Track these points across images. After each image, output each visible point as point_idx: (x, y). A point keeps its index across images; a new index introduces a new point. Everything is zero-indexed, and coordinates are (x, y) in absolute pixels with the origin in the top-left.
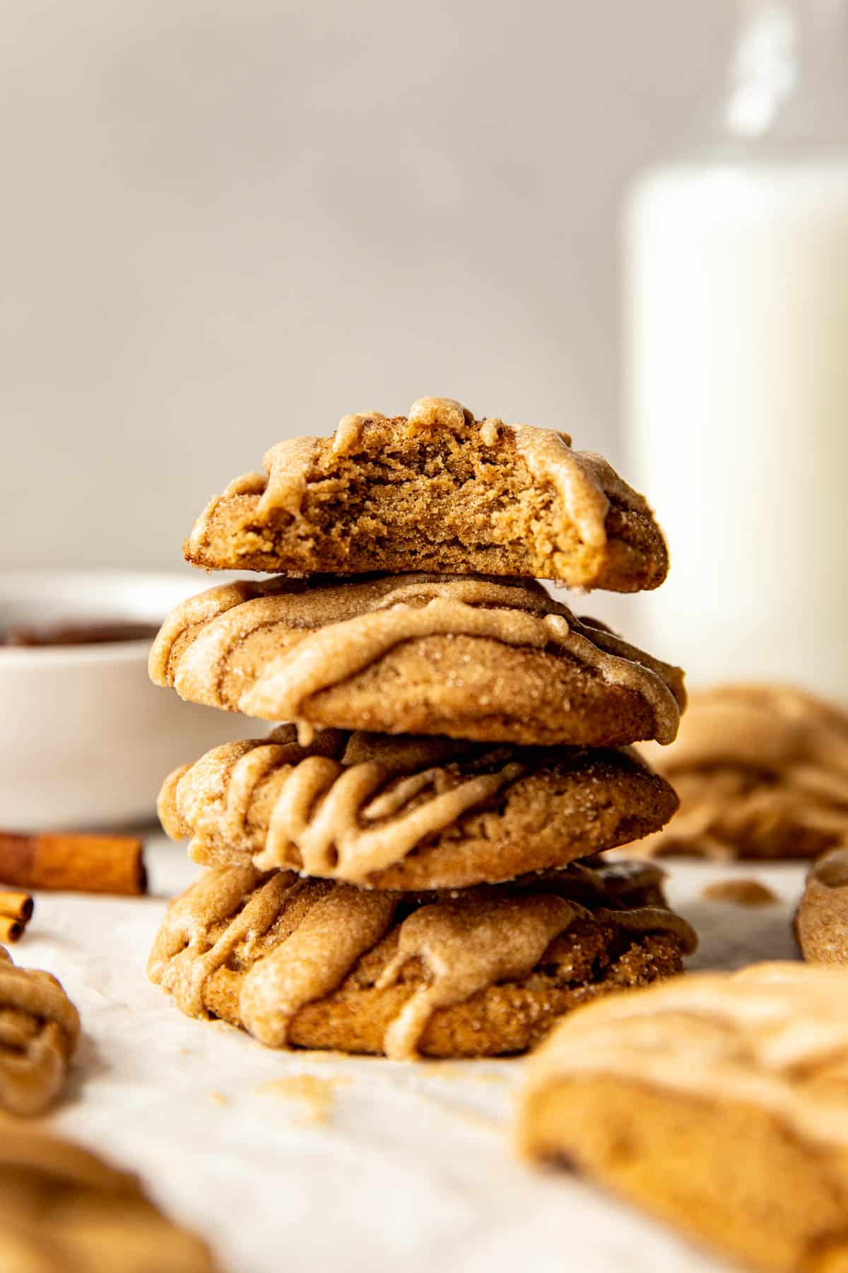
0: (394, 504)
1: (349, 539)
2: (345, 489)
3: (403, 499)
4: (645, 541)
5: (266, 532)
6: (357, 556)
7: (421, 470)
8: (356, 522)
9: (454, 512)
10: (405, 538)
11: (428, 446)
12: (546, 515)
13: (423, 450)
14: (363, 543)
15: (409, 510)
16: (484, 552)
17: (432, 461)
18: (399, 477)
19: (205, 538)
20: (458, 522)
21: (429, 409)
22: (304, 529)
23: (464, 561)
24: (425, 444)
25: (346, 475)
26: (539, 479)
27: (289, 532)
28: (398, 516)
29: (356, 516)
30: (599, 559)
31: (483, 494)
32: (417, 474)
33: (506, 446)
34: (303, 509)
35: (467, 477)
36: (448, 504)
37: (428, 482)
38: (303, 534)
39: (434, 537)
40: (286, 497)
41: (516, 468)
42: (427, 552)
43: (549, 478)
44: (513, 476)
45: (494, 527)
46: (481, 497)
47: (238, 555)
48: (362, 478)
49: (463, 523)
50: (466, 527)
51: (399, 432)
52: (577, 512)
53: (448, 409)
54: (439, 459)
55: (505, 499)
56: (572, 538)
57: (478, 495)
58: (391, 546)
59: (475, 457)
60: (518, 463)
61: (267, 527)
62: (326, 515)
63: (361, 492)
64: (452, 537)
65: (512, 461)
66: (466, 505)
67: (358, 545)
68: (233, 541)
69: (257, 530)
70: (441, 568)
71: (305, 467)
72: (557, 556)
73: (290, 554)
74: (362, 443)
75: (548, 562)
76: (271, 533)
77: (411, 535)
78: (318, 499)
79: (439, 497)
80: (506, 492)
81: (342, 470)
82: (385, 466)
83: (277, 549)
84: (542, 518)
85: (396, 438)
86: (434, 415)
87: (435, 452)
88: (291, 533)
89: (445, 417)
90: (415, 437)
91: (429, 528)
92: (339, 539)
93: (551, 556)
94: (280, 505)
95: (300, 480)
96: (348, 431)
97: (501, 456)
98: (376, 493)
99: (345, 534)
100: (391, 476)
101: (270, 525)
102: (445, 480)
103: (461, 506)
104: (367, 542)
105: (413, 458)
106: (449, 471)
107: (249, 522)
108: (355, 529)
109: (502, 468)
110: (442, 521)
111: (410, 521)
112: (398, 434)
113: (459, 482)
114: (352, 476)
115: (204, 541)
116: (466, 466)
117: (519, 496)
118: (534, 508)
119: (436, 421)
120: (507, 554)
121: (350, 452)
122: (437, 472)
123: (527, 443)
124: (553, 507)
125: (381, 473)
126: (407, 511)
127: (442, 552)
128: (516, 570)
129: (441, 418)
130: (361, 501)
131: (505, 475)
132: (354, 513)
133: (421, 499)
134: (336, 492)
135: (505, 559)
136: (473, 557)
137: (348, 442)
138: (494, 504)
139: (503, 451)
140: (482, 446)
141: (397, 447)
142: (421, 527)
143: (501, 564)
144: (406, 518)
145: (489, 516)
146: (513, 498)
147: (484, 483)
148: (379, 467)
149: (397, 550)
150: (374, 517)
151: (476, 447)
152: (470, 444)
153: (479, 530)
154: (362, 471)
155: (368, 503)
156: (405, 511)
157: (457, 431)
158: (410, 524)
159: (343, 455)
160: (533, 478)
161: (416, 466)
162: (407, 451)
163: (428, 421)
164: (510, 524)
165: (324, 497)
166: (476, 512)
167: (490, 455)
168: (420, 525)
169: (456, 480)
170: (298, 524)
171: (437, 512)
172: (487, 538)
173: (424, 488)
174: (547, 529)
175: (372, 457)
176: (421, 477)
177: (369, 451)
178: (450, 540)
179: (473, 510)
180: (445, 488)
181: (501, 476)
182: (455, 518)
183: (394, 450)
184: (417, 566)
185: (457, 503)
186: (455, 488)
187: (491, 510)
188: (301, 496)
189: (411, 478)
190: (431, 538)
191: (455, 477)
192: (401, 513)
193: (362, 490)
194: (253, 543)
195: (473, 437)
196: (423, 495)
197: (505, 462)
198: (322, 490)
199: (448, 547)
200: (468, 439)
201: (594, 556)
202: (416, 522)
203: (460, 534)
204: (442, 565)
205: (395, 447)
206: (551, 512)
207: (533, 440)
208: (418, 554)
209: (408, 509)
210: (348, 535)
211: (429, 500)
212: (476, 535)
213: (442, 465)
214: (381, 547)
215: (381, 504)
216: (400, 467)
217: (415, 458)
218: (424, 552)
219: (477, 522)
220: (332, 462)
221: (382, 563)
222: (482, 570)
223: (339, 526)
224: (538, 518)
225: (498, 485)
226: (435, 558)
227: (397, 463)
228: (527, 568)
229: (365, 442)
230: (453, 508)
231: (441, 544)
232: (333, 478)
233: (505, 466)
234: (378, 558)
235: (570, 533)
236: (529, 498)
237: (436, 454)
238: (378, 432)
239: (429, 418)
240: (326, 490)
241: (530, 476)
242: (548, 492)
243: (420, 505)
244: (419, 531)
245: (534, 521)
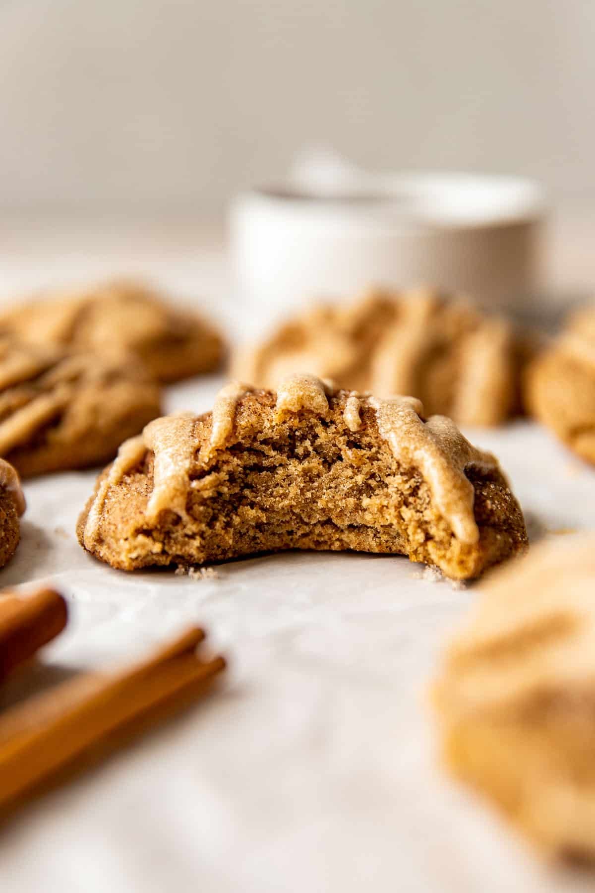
0: (270, 490)
1: (232, 530)
2: (225, 481)
3: (277, 485)
4: (508, 518)
5: (155, 534)
6: (239, 543)
7: (292, 455)
8: (236, 511)
9: (326, 496)
10: (282, 521)
11: (296, 430)
12: (415, 501)
13: (291, 434)
14: (244, 530)
15: (284, 496)
16: (356, 531)
17: (301, 443)
18: (273, 463)
19: (99, 534)
20: (330, 505)
21: (295, 397)
22: (192, 528)
23: (338, 540)
24: (294, 428)
25: (225, 468)
26: (405, 466)
27: (177, 531)
28: (275, 502)
29: (236, 505)
30: (474, 555)
31: (352, 478)
32: (289, 457)
33: (370, 431)
34: (189, 509)
35: (335, 459)
36: (320, 487)
37: (300, 467)
38: (190, 533)
39: (309, 519)
40: (172, 499)
41: (381, 452)
42: (303, 532)
43: (415, 464)
44: (378, 460)
45: (365, 510)
46: (350, 481)
47: (131, 559)
48: (240, 469)
49: (335, 506)
50: (338, 510)
51: (269, 418)
52: (448, 505)
53: (313, 394)
54: (307, 443)
55: (373, 483)
56: (445, 530)
57: (347, 478)
58: (269, 529)
59: (341, 441)
60: (383, 447)
61: (156, 528)
62: (210, 510)
63: (239, 481)
64: (325, 518)
65: (376, 445)
66: (336, 487)
67: (240, 532)
68: (126, 546)
69: (147, 532)
70: (316, 545)
71: (187, 464)
72: (430, 546)
73: (179, 553)
74: (237, 434)
75: (420, 550)
76: (160, 533)
77: (288, 518)
78: (202, 495)
79: (312, 481)
80: (373, 476)
81: (220, 462)
82: (260, 454)
83: (166, 548)
84: (411, 503)
85: (267, 424)
86: (301, 402)
87: (303, 435)
88: (179, 533)
89: (310, 404)
90: (284, 422)
91: (304, 511)
92: (223, 532)
93: (424, 544)
94: (167, 506)
95: (183, 479)
96: (223, 424)
97: (365, 440)
98: (253, 480)
99: (228, 525)
100: (266, 463)
101: (159, 527)
102: (315, 463)
103: (332, 489)
104: (248, 530)
105: (283, 442)
106: (318, 453)
107: (139, 526)
108: (237, 520)
109: (366, 452)
110: (315, 504)
111: (286, 506)
112: (268, 420)
113: (328, 463)
114: (230, 468)
115: (97, 538)
116: (334, 448)
117: (387, 480)
118: (402, 494)
119: (303, 407)
120: (378, 535)
121: (227, 445)
122: (307, 455)
123: (389, 426)
124: (421, 493)
125: (256, 461)
126: (283, 497)
127: (317, 532)
128: (388, 549)
129: (307, 404)
130: (240, 490)
131: (373, 459)
132: (234, 502)
133: (294, 483)
134: (217, 486)
135: (377, 540)
136: (346, 535)
137: (224, 435)
138: (363, 486)
139: (367, 435)
140: (346, 429)
141: (269, 434)
142: (297, 511)
143: (373, 544)
144: (281, 505)
145: (359, 499)
146: (380, 481)
147: (352, 466)
148: (254, 454)
149: (275, 532)
150: (252, 505)
151: (341, 430)
152: (336, 428)
153: (350, 513)
154: (239, 462)
155: (247, 492)
156: (280, 497)
157: (322, 416)
158: (286, 508)
159: (220, 448)
160: (399, 465)
161: (286, 449)
162: (278, 437)
163: (295, 409)
164: (382, 509)
165: (207, 494)
166: (347, 495)
167: (355, 438)
168: (296, 509)
169: (324, 463)
170: (184, 523)
171: (311, 496)
172: (359, 520)
173: (296, 473)
174: (417, 516)
175: (247, 446)
176: (293, 462)
177: (243, 441)
178: (323, 521)
179: (344, 492)
180: (315, 472)
181: (367, 461)
182: (327, 502)
183: (267, 437)
184: (294, 545)
185: (328, 486)
186: (325, 472)
187: (360, 492)
188: (186, 496)
189: (283, 463)
190: (306, 520)
191: (323, 460)
192: (277, 499)
193: (239, 477)
194: (143, 546)
195: (337, 422)
196: (296, 480)
197: (370, 446)
198: (205, 486)
199: (322, 526)
200: (333, 422)
201: (469, 553)
202: (291, 506)
203: (333, 517)
204: (318, 543)
205: (266, 434)
206: (419, 498)
207: (393, 422)
208: (294, 534)
209: (283, 494)
210: (231, 527)
211: (302, 485)
212: (349, 517)
213: (310, 449)
214: (261, 531)
215: (258, 490)
216: (273, 453)
217: (285, 442)
218: (300, 533)
219: (349, 506)
220: (211, 456)
221: (262, 545)
222: (356, 547)
223: (222, 519)
224: (407, 504)
225: (366, 469)
226: (310, 537)
227: (269, 450)
228: (399, 548)
229: (240, 433)
230: (324, 491)
231: (315, 525)
232: (213, 473)
233: (370, 450)
234: (259, 541)
235: (442, 525)
236: (396, 482)
237: (303, 438)
238: (250, 421)
239: (296, 406)
240: (208, 487)
241: (395, 462)
242: (414, 477)
243: (293, 491)
244: (294, 514)
245: (404, 508)
